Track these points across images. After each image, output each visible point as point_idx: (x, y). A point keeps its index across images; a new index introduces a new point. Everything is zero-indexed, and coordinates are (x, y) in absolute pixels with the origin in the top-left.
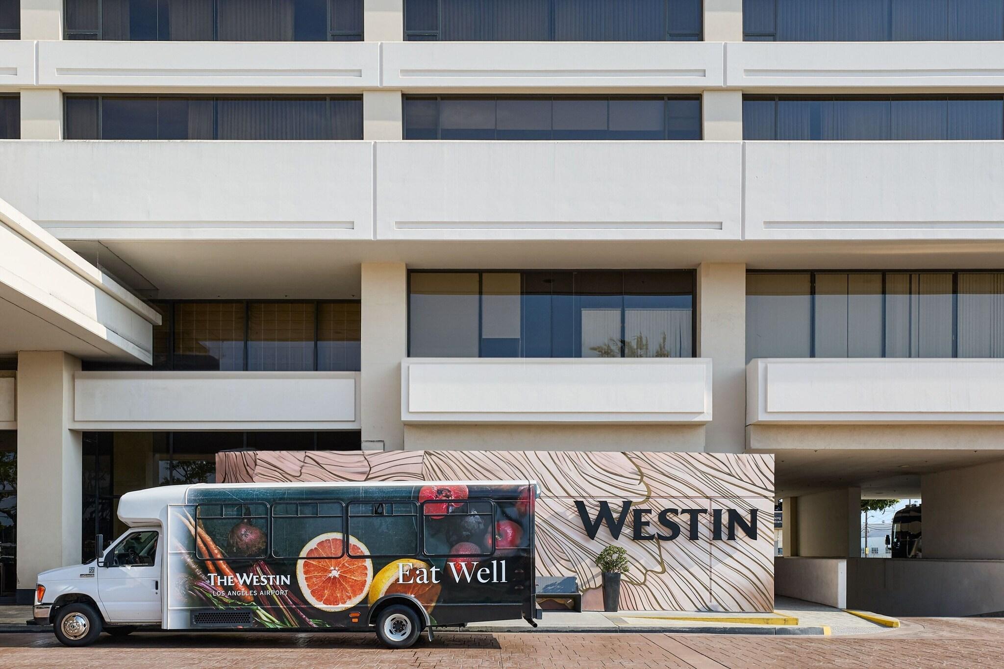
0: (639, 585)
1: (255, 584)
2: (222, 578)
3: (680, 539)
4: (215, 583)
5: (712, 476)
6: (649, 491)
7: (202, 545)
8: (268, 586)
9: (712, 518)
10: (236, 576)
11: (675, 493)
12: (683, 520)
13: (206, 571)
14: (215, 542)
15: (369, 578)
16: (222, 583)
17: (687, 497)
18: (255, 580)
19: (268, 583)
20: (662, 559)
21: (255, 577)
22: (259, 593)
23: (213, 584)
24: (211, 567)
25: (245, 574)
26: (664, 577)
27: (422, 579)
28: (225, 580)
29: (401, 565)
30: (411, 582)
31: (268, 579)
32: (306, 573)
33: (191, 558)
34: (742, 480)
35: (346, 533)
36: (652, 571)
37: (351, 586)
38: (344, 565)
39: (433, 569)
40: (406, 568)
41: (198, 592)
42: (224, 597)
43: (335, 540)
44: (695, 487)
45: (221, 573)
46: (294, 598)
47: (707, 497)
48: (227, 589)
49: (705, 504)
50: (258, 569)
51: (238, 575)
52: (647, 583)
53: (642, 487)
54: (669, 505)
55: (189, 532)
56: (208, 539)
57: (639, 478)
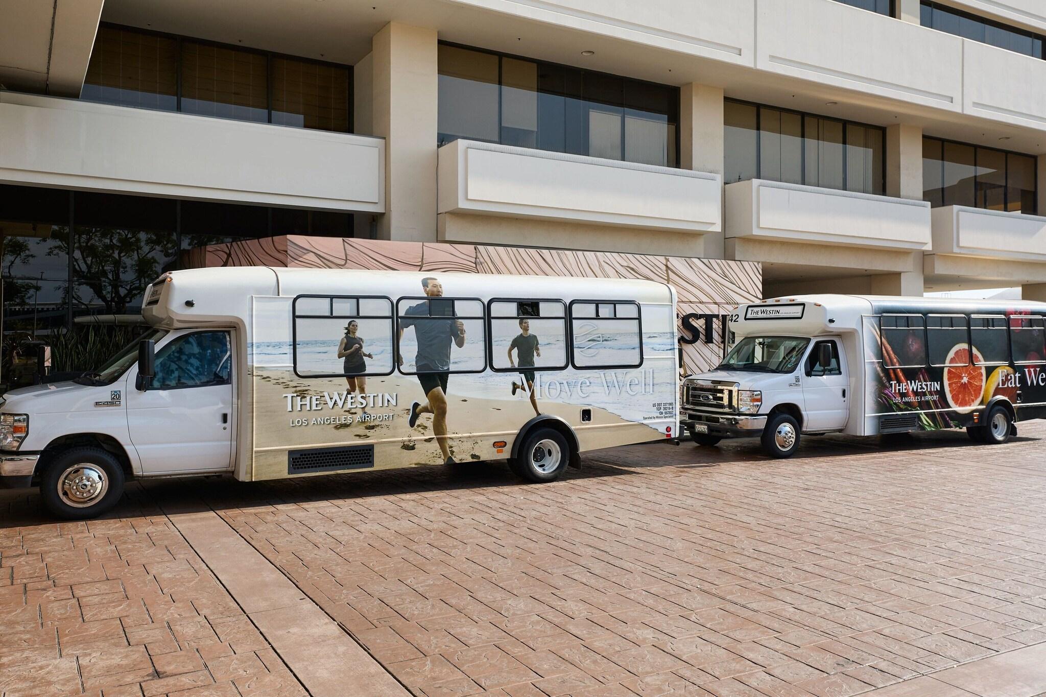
1: (919, 390)
2: (899, 386)
3: (699, 343)
4: (895, 390)
5: (720, 284)
7: (886, 355)
8: (927, 392)
9: (721, 323)
10: (907, 384)
11: (693, 299)
12: (699, 324)
13: (889, 379)
14: (894, 352)
15: (984, 384)
16: (899, 389)
17: (701, 302)
18: (919, 387)
19: (927, 389)
20: (684, 362)
21: (919, 384)
22: (921, 398)
23: (893, 392)
24: (892, 375)
25: (913, 381)
27: (1011, 384)
28: (901, 387)
29: (1000, 371)
30: (1006, 386)
31: (927, 385)
32: (949, 379)
33: (880, 367)
34: (740, 288)
35: (970, 345)
37: (975, 391)
38: (970, 372)
39: (1017, 375)
40: (1003, 374)
41: (884, 399)
42: (900, 403)
43: (964, 350)
44: (707, 293)
45: (899, 382)
46: (942, 402)
47: (716, 303)
48: (903, 395)
49: (714, 310)
50: (921, 376)
51: (909, 382)
54: (689, 311)
55: (877, 341)
56: (889, 348)
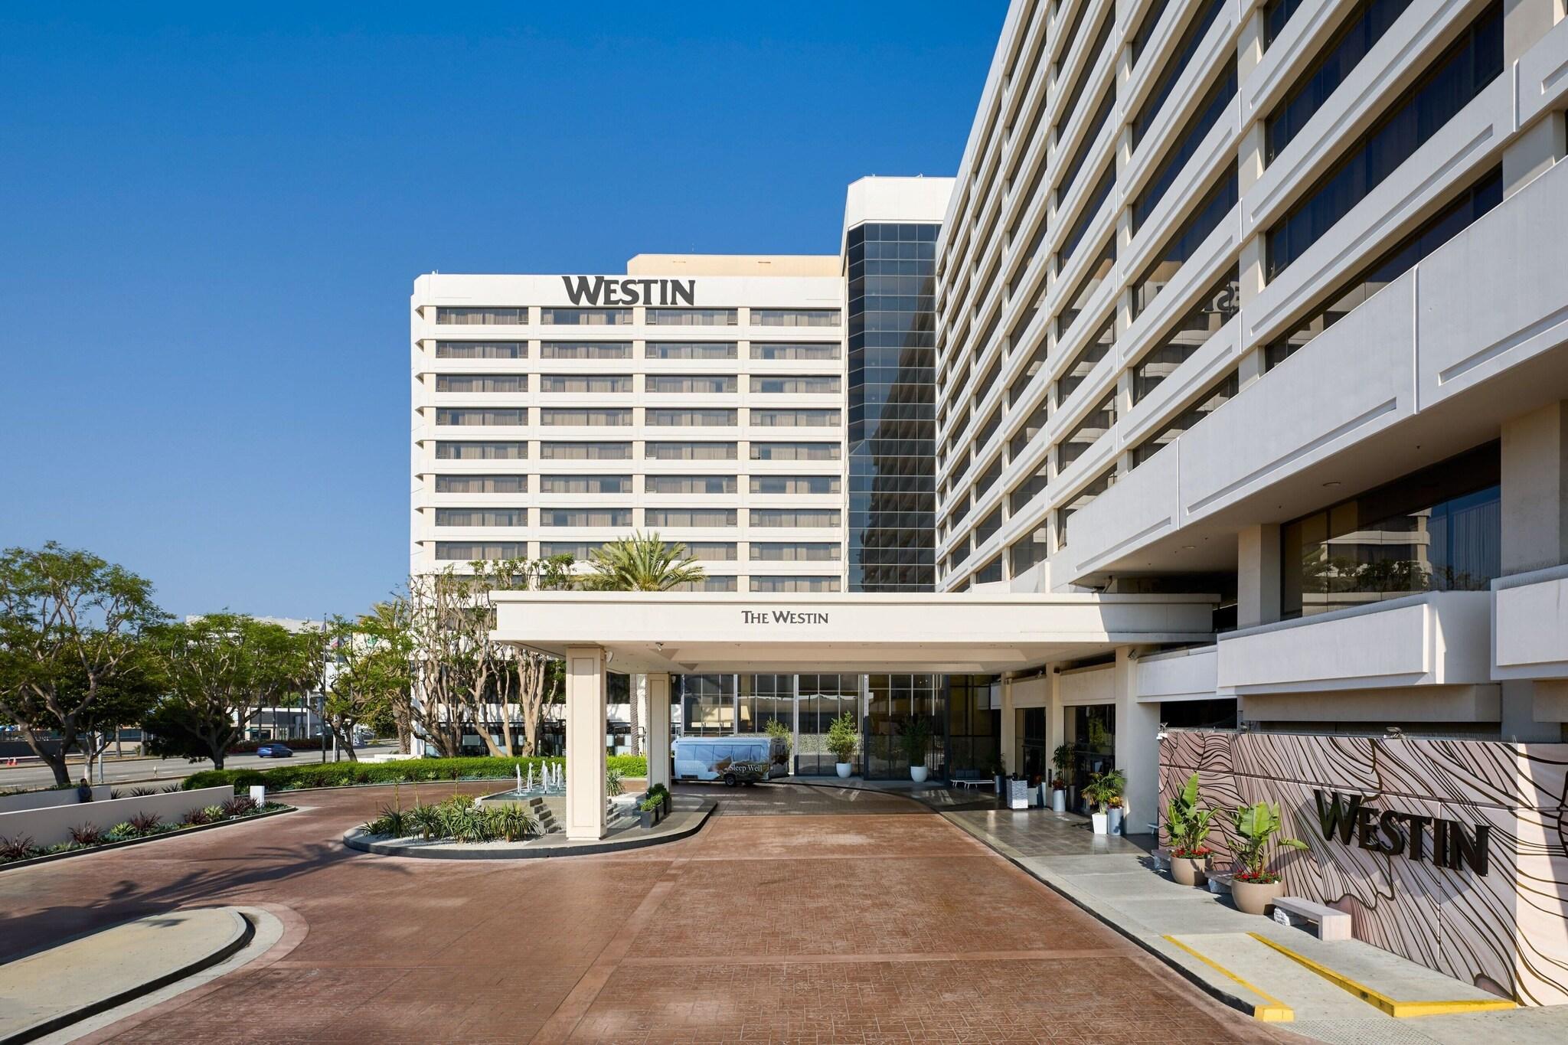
0: (1369, 908)
5: (1443, 768)
6: (1381, 783)
17: (1416, 797)
20: (1391, 880)
26: (1393, 903)
34: (1476, 776)
36: (1382, 894)
44: (1425, 782)
47: (1437, 799)
49: (1434, 809)
52: (1378, 909)
53: (1374, 777)
57: (1372, 764)
